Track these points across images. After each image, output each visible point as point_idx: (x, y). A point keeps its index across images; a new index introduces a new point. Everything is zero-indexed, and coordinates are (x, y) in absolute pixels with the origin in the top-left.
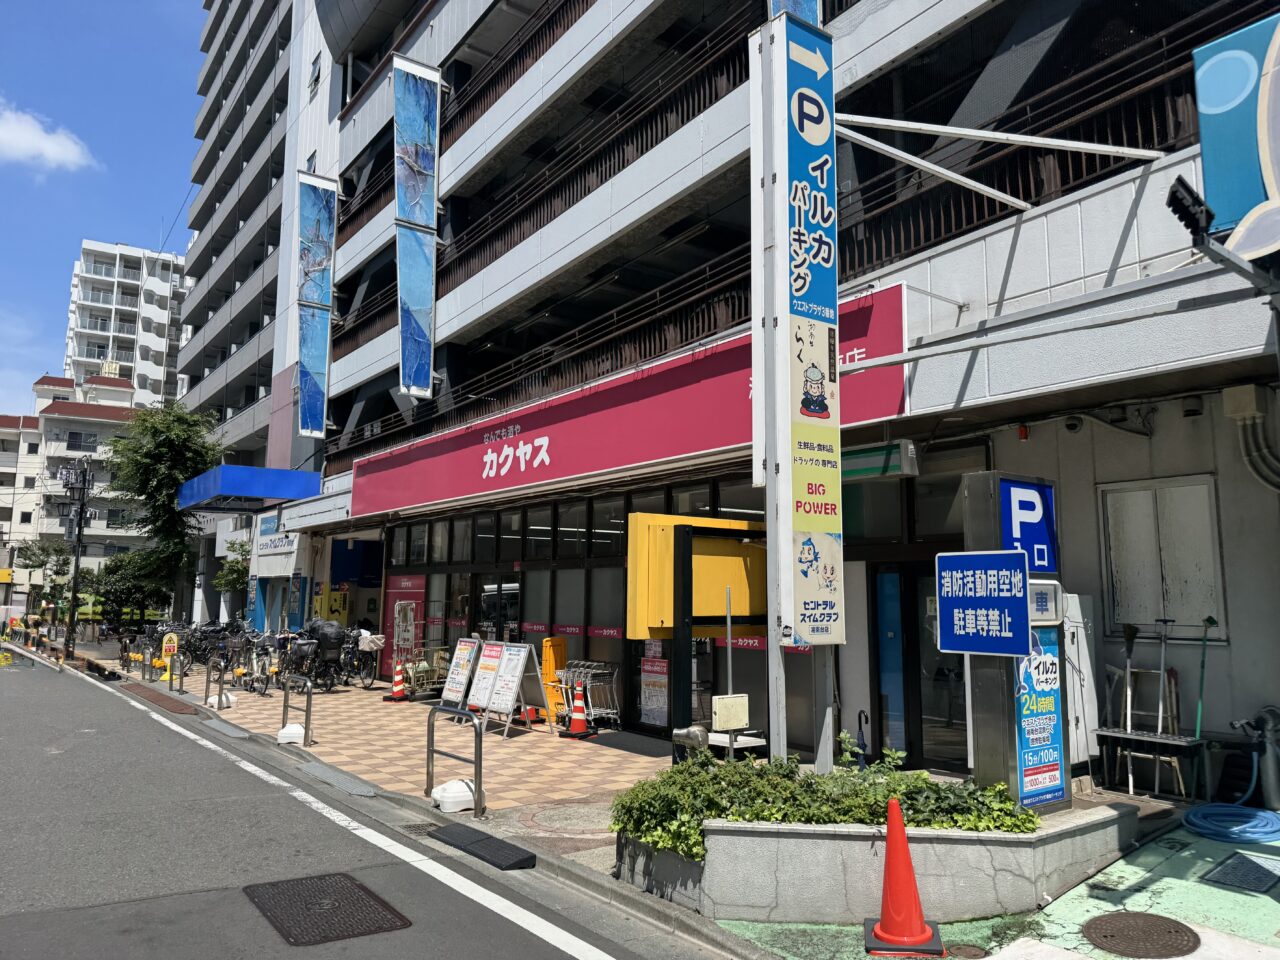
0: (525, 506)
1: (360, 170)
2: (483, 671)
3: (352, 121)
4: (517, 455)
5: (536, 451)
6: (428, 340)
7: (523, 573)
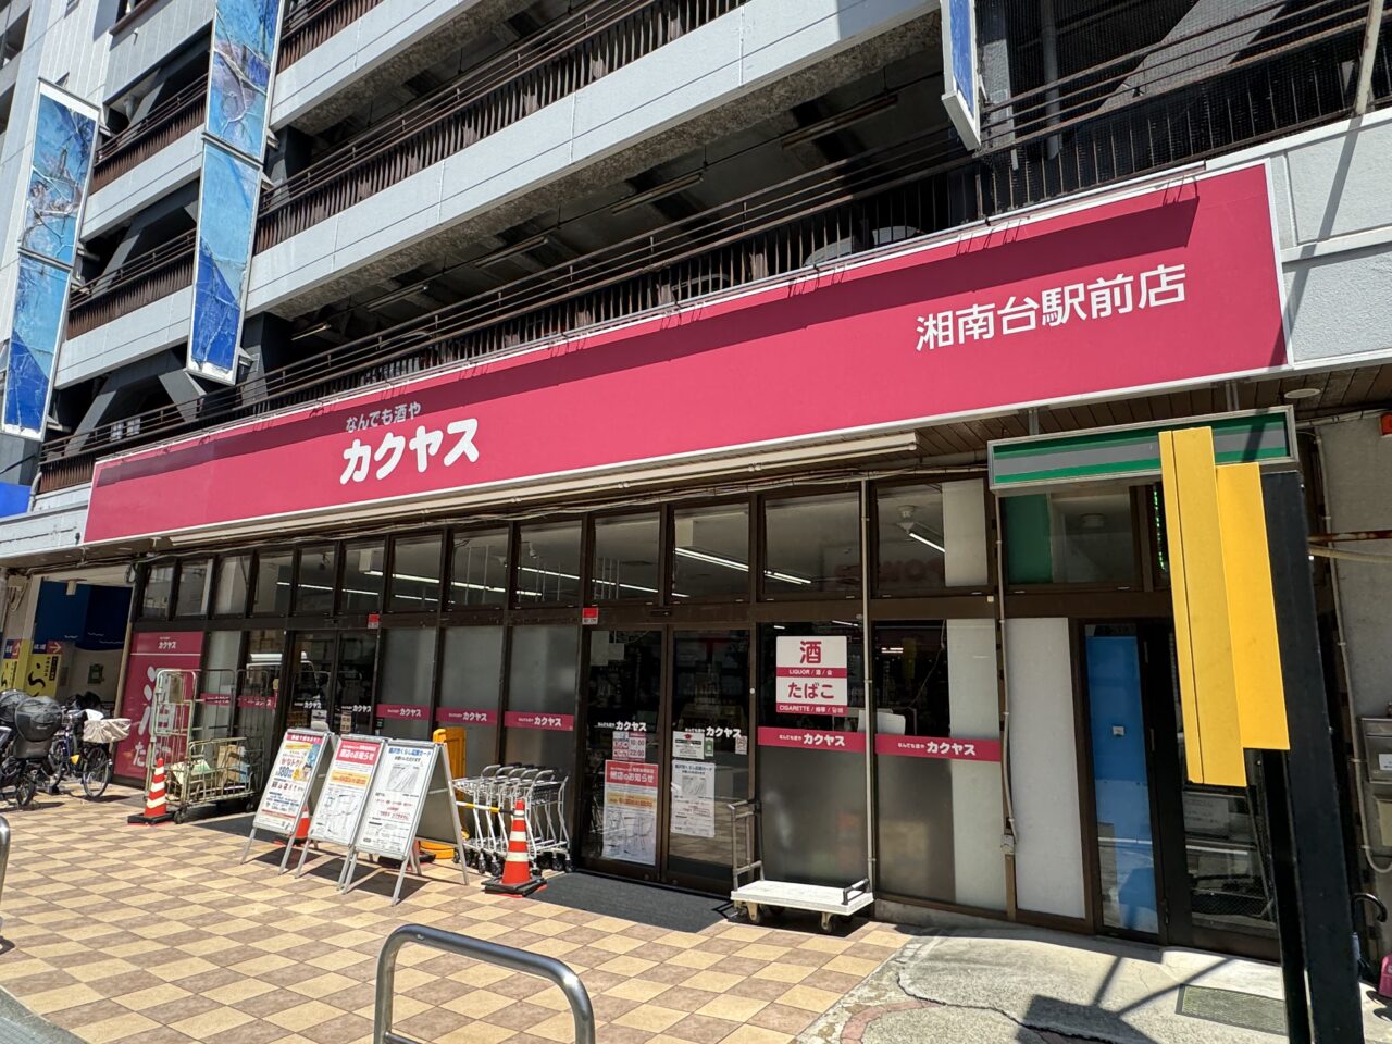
0: (390, 535)
1: (137, 101)
2: (336, 783)
3: (133, 36)
4: (412, 447)
5: (450, 442)
6: (236, 305)
7: (384, 632)
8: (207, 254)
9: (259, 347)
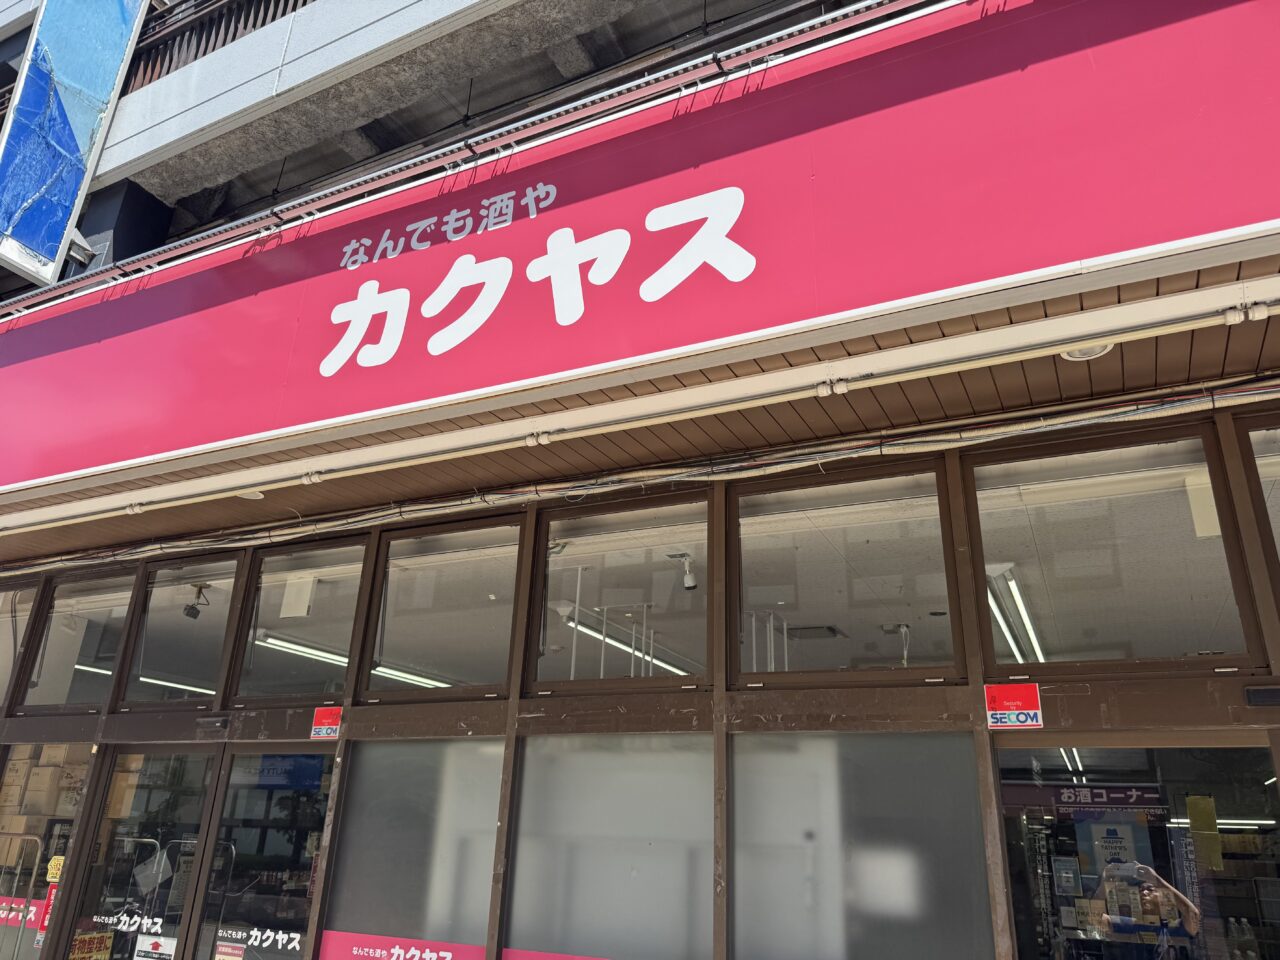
6: (80, 161)
7: (352, 747)
8: (44, 68)
9: (110, 233)
